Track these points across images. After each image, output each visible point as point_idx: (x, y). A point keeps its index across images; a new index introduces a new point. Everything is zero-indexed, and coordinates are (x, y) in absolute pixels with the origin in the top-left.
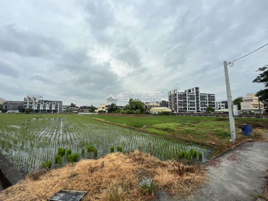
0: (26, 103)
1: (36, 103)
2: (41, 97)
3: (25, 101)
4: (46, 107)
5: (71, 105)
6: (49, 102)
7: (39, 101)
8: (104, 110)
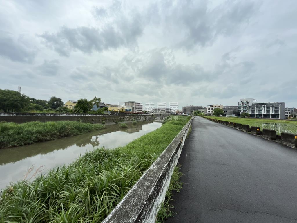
0: (240, 107)
1: (250, 107)
2: (254, 100)
3: (239, 106)
4: (262, 110)
6: (266, 105)
7: (253, 105)
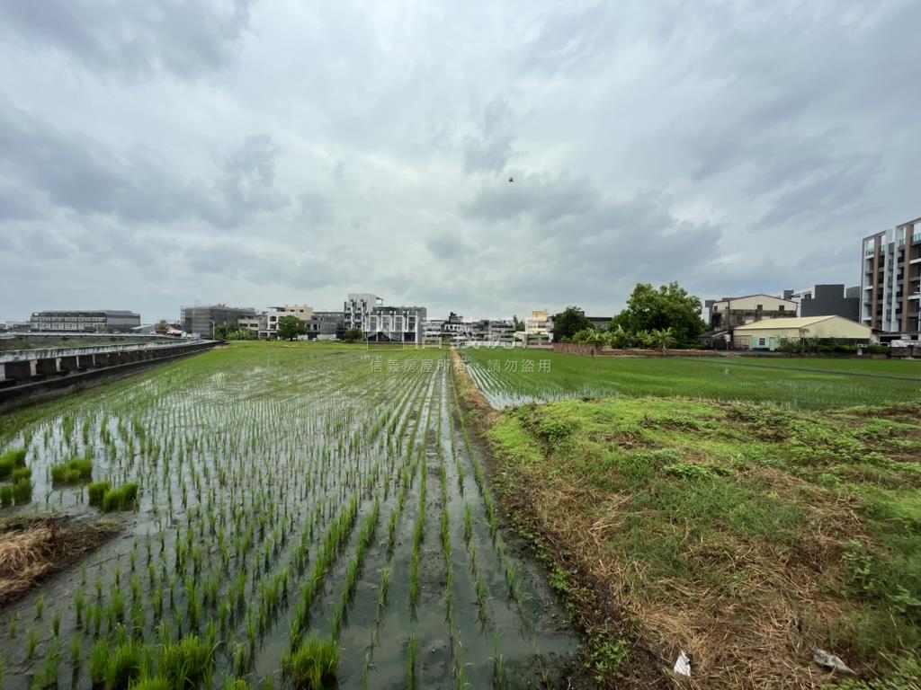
1: (367, 315)
2: (378, 298)
3: (346, 312)
4: (388, 324)
5: (450, 318)
6: (395, 312)
7: (374, 310)
8: (545, 332)
